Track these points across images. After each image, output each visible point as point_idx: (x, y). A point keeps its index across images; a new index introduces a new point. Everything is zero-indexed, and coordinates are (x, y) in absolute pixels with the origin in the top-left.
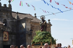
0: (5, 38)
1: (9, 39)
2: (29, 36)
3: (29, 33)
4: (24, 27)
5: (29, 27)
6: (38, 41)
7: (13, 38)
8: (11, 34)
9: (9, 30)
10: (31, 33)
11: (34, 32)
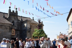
0: (13, 33)
1: (15, 34)
2: (29, 32)
3: (29, 30)
4: (26, 26)
5: (29, 26)
6: (36, 35)
7: (18, 33)
8: (17, 31)
9: (15, 28)
10: (30, 30)
11: (32, 30)
